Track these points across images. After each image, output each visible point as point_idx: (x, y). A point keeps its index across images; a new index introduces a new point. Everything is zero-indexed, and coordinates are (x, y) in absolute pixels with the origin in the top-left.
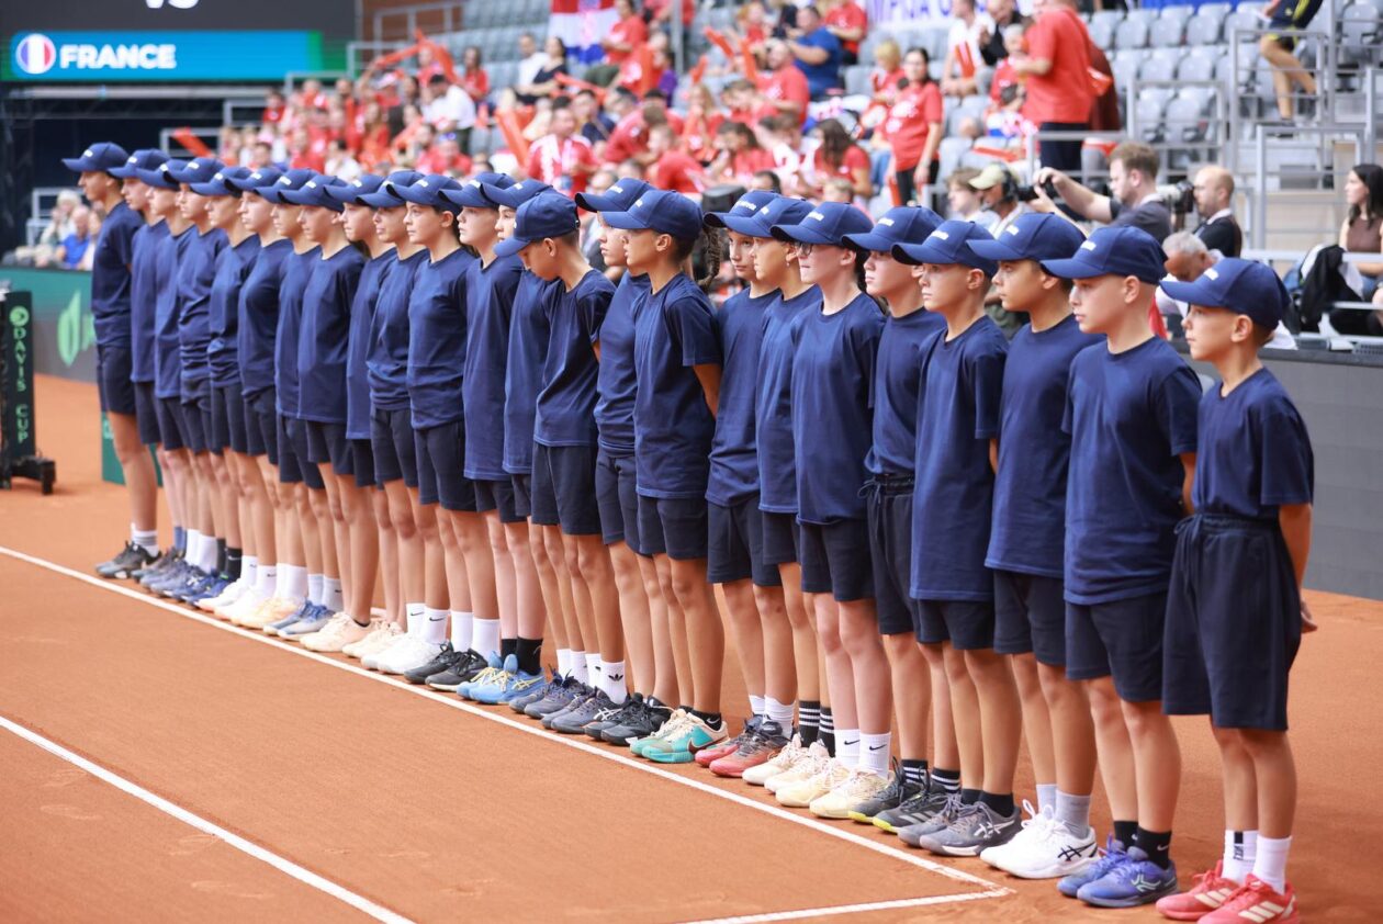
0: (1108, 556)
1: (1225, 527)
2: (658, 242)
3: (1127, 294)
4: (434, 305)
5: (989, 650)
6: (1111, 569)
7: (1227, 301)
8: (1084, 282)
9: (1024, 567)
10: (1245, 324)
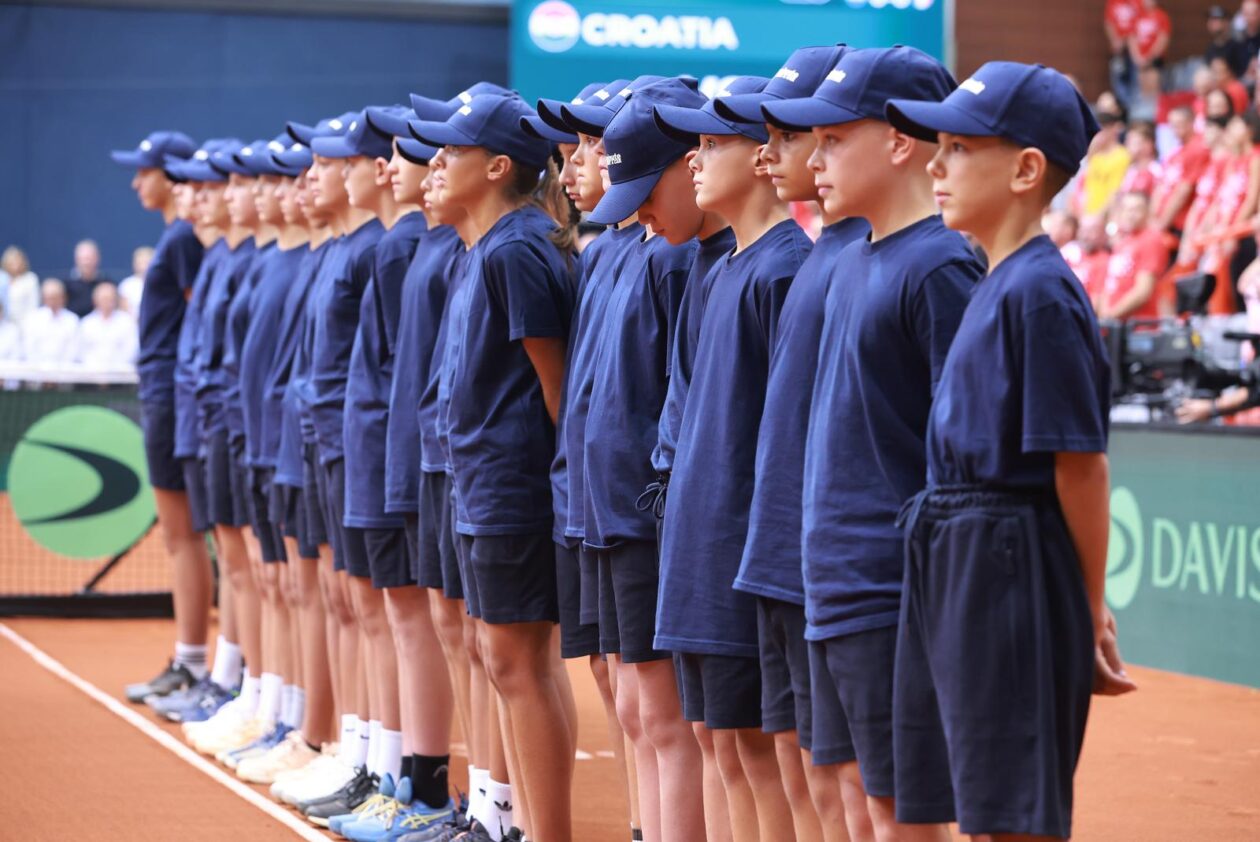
0: (841, 559)
1: (961, 505)
2: (491, 166)
3: (895, 151)
4: (336, 292)
5: (756, 730)
6: (846, 580)
7: (1003, 127)
8: (828, 131)
9: (775, 588)
10: (1034, 163)
